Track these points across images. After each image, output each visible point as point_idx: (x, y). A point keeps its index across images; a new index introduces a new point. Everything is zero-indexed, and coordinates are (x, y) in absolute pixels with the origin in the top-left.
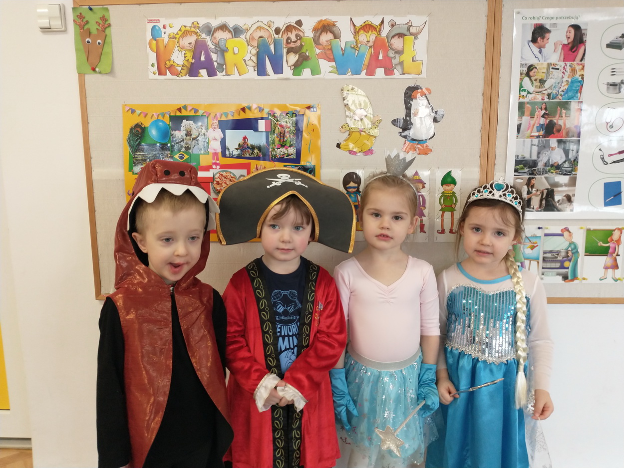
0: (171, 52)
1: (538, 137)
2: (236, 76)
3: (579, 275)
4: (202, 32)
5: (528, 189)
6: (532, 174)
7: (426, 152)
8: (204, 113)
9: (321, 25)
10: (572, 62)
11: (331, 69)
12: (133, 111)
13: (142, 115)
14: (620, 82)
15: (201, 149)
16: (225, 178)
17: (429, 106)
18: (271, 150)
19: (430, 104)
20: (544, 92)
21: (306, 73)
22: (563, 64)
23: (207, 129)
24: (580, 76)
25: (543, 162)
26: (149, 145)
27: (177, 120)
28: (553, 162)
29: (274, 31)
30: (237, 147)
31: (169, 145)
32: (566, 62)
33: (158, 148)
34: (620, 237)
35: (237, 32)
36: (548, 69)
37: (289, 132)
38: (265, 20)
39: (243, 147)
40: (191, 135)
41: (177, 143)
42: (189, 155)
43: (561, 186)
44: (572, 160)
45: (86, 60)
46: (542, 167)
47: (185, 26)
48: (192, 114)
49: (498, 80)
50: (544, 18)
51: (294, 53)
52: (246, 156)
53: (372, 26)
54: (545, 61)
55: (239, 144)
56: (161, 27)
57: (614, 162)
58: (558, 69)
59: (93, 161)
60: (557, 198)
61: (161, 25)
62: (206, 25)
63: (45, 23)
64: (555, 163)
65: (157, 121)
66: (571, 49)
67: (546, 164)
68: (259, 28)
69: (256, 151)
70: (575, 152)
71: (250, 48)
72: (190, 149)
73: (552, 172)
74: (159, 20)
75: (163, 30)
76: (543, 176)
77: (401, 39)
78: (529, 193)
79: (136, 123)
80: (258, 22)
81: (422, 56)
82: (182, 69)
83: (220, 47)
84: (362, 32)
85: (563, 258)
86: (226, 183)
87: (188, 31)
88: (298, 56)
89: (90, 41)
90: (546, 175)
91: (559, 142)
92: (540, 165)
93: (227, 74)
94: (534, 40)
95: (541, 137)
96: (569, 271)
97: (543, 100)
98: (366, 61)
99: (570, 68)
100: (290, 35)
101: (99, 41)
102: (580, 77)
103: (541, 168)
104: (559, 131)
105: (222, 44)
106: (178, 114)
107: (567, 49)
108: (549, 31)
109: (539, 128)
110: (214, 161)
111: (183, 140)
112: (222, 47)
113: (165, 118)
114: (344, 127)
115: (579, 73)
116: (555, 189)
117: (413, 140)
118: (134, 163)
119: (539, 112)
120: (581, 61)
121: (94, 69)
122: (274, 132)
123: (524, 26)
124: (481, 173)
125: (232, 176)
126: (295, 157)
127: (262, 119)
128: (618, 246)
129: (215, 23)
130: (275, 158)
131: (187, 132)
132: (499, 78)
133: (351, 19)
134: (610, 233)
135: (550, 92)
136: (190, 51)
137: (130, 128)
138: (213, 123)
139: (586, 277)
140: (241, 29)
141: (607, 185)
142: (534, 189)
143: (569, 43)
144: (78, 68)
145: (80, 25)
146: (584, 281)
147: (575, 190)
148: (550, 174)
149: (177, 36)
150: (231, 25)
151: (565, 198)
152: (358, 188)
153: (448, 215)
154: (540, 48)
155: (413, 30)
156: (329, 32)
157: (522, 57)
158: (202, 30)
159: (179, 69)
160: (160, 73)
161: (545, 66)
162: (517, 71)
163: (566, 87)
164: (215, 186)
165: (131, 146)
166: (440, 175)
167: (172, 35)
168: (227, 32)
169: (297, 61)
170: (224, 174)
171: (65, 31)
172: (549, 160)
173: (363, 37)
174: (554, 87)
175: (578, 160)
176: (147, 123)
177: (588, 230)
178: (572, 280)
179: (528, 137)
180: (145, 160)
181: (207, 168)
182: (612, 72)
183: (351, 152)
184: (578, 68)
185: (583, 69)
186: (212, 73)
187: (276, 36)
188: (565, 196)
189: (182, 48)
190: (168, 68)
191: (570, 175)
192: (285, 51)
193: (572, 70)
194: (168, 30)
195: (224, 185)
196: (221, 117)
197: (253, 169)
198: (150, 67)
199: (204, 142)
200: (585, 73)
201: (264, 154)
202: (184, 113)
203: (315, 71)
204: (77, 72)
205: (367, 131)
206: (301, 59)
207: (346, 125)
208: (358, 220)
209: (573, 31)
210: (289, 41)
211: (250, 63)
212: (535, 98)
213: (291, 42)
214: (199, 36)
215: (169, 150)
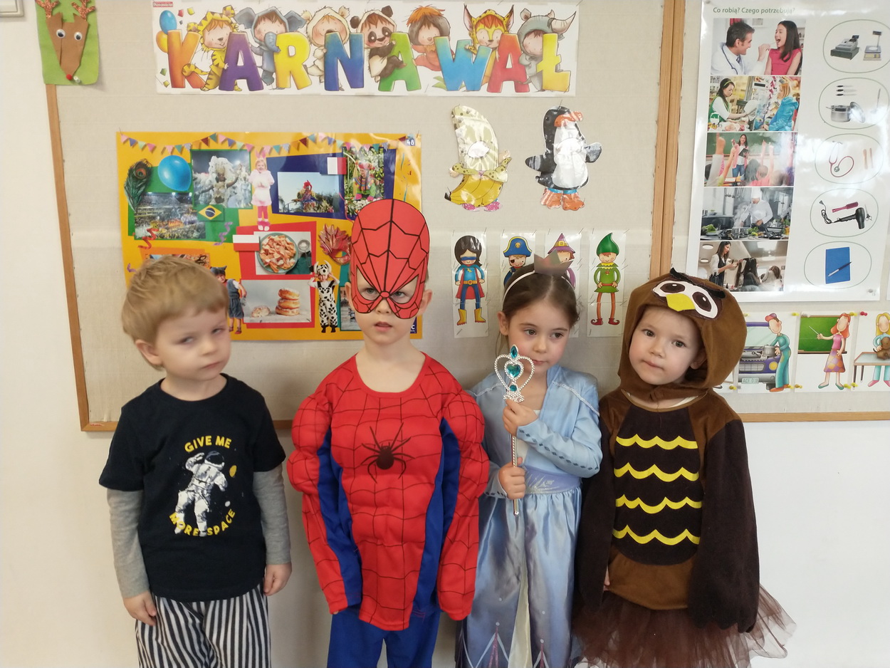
0: (191, 53)
1: (735, 184)
2: (291, 90)
3: (790, 382)
4: (239, 21)
5: (720, 259)
6: (726, 238)
7: (575, 205)
8: (244, 146)
9: (420, 15)
10: (784, 76)
11: (436, 82)
13: (147, 148)
14: (849, 105)
15: (241, 201)
16: (278, 244)
17: (580, 138)
18: (346, 202)
19: (580, 135)
20: (743, 119)
21: (399, 86)
22: (770, 78)
23: (249, 171)
24: (794, 95)
25: (740, 221)
26: (156, 194)
27: (202, 157)
28: (756, 220)
29: (349, 23)
30: (296, 198)
31: (190, 194)
32: (775, 76)
33: (174, 199)
34: (848, 326)
35: (293, 22)
36: (750, 85)
37: (374, 176)
39: (304, 199)
40: (224, 180)
41: (203, 192)
42: (223, 210)
43: (766, 254)
44: (782, 217)
45: (57, 62)
46: (740, 228)
47: (213, 13)
48: (226, 147)
49: (679, 101)
50: (744, 10)
51: (380, 56)
52: (309, 211)
53: (497, 18)
54: (745, 74)
55: (299, 194)
56: (176, 13)
57: (841, 220)
58: (764, 85)
59: (72, 220)
60: (761, 271)
61: (174, 10)
62: (245, 11)
64: (758, 221)
65: (172, 157)
66: (782, 56)
67: (745, 223)
68: (327, 17)
69: (324, 204)
70: (786, 205)
71: (313, 48)
72: (223, 200)
73: (754, 235)
74: (171, 3)
75: (178, 19)
76: (741, 241)
77: (539, 39)
78: (721, 265)
79: (138, 160)
80: (325, 7)
81: (569, 64)
82: (208, 79)
83: (266, 46)
84: (481, 26)
85: (768, 357)
86: (279, 253)
87: (218, 21)
88: (385, 61)
89: (64, 33)
90: (746, 239)
92: (737, 225)
93: (278, 87)
94: (730, 43)
95: (738, 184)
96: (777, 376)
97: (742, 130)
98: (488, 70)
99: (780, 84)
100: (373, 29)
101: (78, 34)
102: (795, 97)
103: (738, 229)
104: (764, 175)
105: (270, 40)
106: (204, 147)
107: (777, 56)
108: (751, 30)
109: (736, 171)
110: (260, 220)
111: (212, 188)
112: (270, 46)
113: (183, 153)
114: (456, 169)
115: (793, 92)
116: (758, 259)
117: (556, 187)
118: (136, 222)
119: (736, 148)
120: (796, 74)
121: (70, 78)
122: (351, 175)
123: (716, 21)
124: (654, 236)
125: (289, 241)
127: (334, 155)
128: (845, 339)
129: (259, 9)
131: (219, 174)
132: (680, 98)
133: (465, 7)
134: (833, 321)
135: (751, 118)
136: (220, 50)
137: (129, 168)
138: (258, 162)
139: (799, 385)
140: (299, 18)
141: (829, 253)
142: (728, 260)
143: (779, 48)
144: (46, 75)
145: (45, 8)
146: (797, 390)
147: (785, 261)
148: (751, 237)
149: (201, 28)
150: (284, 12)
151: (771, 272)
152: (477, 259)
153: (606, 297)
154: (739, 55)
155: (556, 25)
156: (432, 25)
157: (712, 68)
158: (239, 19)
159: (205, 78)
160: (175, 85)
161: (746, 80)
162: (705, 87)
163: (775, 112)
164: (263, 256)
165: (131, 196)
166: (596, 240)
167: (192, 26)
168: (277, 22)
169: (385, 68)
170: (276, 238)
171: (22, 17)
172: (749, 217)
173: (483, 34)
174: (758, 112)
175: (790, 217)
176: (155, 161)
177: (804, 317)
178: (781, 388)
179: (720, 185)
180: (154, 218)
181: (250, 230)
182: (839, 90)
183: (468, 207)
184: (792, 84)
185: (798, 85)
186: (255, 85)
187: (353, 31)
188: (771, 269)
189: (209, 47)
190: (187, 77)
191: (779, 239)
192: (366, 53)
193: (784, 87)
194: (187, 19)
195: (277, 256)
196: (270, 153)
197: (320, 231)
198: (159, 76)
199: (245, 190)
200: (802, 91)
201: (337, 208)
202: (213, 146)
203: (412, 85)
204: (45, 82)
205: (490, 174)
206: (391, 66)
207: (459, 166)
208: (478, 306)
209: (784, 30)
210: (373, 38)
211: (313, 70)
212: (730, 128)
213: (375, 39)
214: (235, 28)
215: (191, 203)
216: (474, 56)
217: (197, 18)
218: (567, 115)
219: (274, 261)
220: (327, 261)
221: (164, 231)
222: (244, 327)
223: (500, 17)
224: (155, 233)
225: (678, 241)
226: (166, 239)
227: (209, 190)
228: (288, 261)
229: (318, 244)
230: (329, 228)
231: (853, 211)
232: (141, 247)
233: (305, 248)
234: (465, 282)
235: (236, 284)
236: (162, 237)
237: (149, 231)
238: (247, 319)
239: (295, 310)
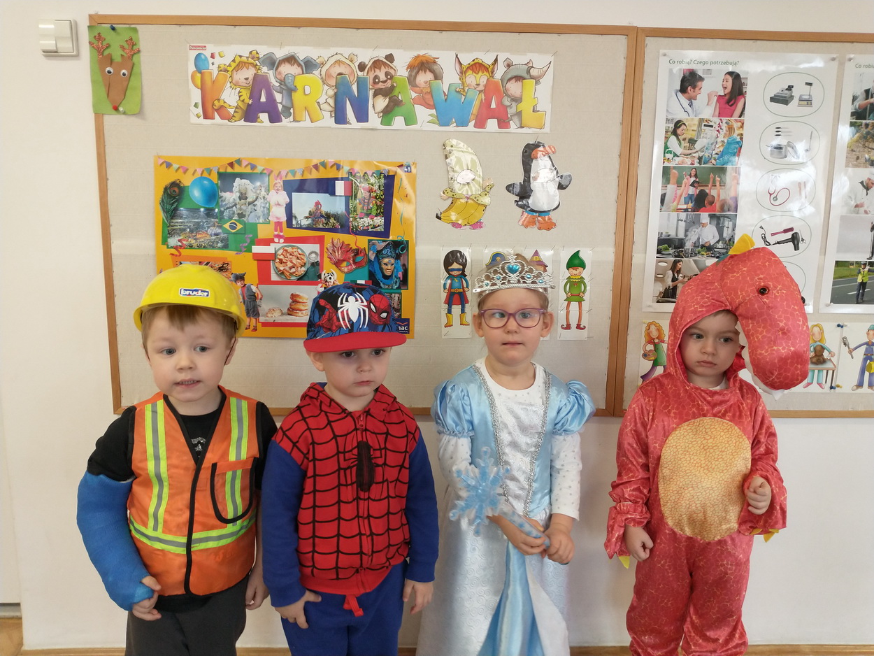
0: (221, 90)
1: (686, 210)
2: (306, 123)
4: (264, 64)
5: (674, 275)
7: (549, 226)
8: (264, 170)
9: (418, 61)
10: (729, 119)
11: (430, 118)
12: (169, 165)
14: (786, 144)
15: (260, 217)
16: (291, 255)
17: (553, 168)
18: (351, 219)
19: (554, 166)
20: (694, 155)
21: (399, 122)
22: (717, 120)
23: (268, 191)
24: (738, 135)
25: (691, 242)
26: (188, 209)
27: (227, 178)
28: (704, 242)
29: (357, 67)
30: (308, 215)
31: (217, 210)
32: (722, 118)
33: (202, 214)
35: (309, 66)
36: (700, 126)
37: (375, 197)
38: (346, 51)
39: (314, 216)
40: (246, 198)
41: (227, 208)
42: (244, 224)
44: (727, 239)
45: (105, 95)
46: (691, 248)
47: (240, 56)
48: (248, 170)
49: (639, 138)
50: (696, 62)
51: (383, 96)
52: (319, 227)
53: (484, 66)
54: (696, 116)
55: (310, 212)
56: (209, 56)
57: (778, 243)
58: (712, 126)
59: (112, 230)
61: (207, 53)
62: (267, 56)
63: (50, 44)
64: (706, 243)
65: (202, 178)
66: (728, 102)
67: (695, 243)
68: (338, 62)
69: (332, 220)
70: (730, 229)
71: (326, 87)
72: (244, 216)
73: (703, 255)
74: (205, 47)
75: (211, 60)
76: (691, 259)
77: (519, 84)
78: (674, 279)
79: (173, 180)
80: (336, 54)
81: (545, 105)
82: (235, 112)
83: (285, 85)
84: (470, 72)
86: (291, 262)
87: (245, 63)
88: (387, 100)
89: (112, 71)
90: (696, 258)
91: (711, 217)
92: (688, 246)
93: (295, 120)
94: (683, 90)
95: (690, 210)
97: (693, 164)
98: (475, 109)
99: (726, 125)
100: (378, 72)
101: (124, 71)
102: (739, 137)
103: (689, 249)
104: (712, 203)
105: (289, 81)
106: (229, 170)
107: (724, 101)
108: (701, 79)
109: (687, 199)
110: (276, 233)
111: (235, 205)
112: (289, 85)
113: (212, 174)
114: (446, 192)
115: (737, 132)
117: (533, 211)
118: (169, 234)
119: (687, 179)
120: (740, 117)
121: (116, 109)
123: (671, 71)
124: (616, 254)
125: (300, 252)
126: (383, 230)
127: (342, 179)
129: (280, 53)
130: (357, 230)
131: (241, 194)
132: (639, 136)
133: (457, 56)
135: (701, 154)
136: (246, 88)
137: (164, 187)
138: (276, 183)
140: (314, 62)
142: (680, 275)
143: (725, 94)
144: (95, 106)
145: (98, 49)
148: (700, 256)
149: (229, 69)
150: (301, 56)
152: (463, 270)
153: (574, 305)
154: (691, 99)
155: (534, 72)
156: (428, 71)
157: (667, 111)
158: (263, 62)
159: (232, 111)
160: (206, 116)
162: (661, 127)
163: (721, 149)
164: (277, 265)
165: (165, 211)
166: (566, 256)
167: (222, 66)
168: (296, 66)
169: (387, 106)
170: (290, 249)
171: (77, 56)
172: (699, 239)
173: (471, 79)
174: (707, 149)
175: (734, 239)
176: (187, 181)
179: (674, 211)
180: (185, 230)
181: (267, 242)
182: (777, 132)
183: (455, 225)
185: (742, 127)
186: (275, 118)
187: (360, 74)
189: (236, 85)
190: (217, 110)
192: (371, 93)
193: (729, 128)
194: (218, 60)
195: (290, 264)
196: (286, 176)
197: (328, 244)
198: (193, 108)
199: (264, 207)
200: (745, 132)
201: (342, 224)
202: (237, 169)
203: (410, 120)
204: (94, 111)
205: (475, 198)
206: (392, 104)
207: (449, 190)
208: (463, 311)
209: (730, 79)
210: (377, 80)
211: (325, 107)
212: (683, 163)
213: (379, 81)
214: (259, 69)
215: (217, 218)
216: (463, 97)
217: (227, 60)
218: (541, 148)
219: (287, 268)
220: (334, 270)
221: (193, 241)
222: (259, 326)
223: (486, 65)
224: (185, 243)
225: (637, 259)
226: (194, 248)
227: (232, 207)
228: (299, 269)
229: (326, 255)
230: (335, 242)
231: (789, 235)
232: (173, 255)
233: (314, 258)
234: (452, 290)
235: (254, 288)
236: (191, 247)
237: (179, 241)
238: (262, 319)
239: (304, 312)
